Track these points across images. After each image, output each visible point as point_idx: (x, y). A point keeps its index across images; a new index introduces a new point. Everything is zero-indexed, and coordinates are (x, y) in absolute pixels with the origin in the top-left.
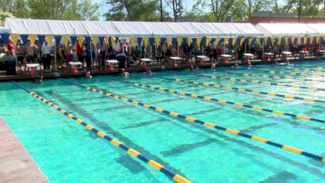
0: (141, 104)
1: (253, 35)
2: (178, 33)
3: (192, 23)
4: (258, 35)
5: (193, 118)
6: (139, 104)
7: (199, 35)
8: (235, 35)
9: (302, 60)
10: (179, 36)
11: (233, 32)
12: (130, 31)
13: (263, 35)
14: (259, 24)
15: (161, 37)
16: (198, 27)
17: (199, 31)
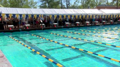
0: (54, 42)
4: (100, 14)
5: (74, 47)
7: (77, 14)
10: (69, 14)
11: (90, 13)
12: (49, 13)
13: (102, 14)
14: (101, 10)
15: (62, 15)
16: (76, 11)
17: (77, 12)
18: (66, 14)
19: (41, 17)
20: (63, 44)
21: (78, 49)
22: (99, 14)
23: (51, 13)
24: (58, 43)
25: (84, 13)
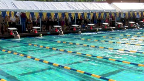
0: (33, 58)
2: (58, 9)
3: (68, 3)
4: (112, 10)
5: (69, 67)
6: (32, 58)
7: (73, 11)
8: (97, 10)
10: (59, 11)
11: (95, 9)
12: (25, 8)
13: (115, 10)
14: (113, 4)
15: (47, 12)
16: (72, 5)
17: (73, 8)
18: (55, 11)
19: (10, 14)
20: (50, 63)
23: (28, 9)
24: (41, 61)
25: (85, 9)
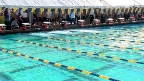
1: (99, 6)
2: (48, 5)
7: (63, 7)
8: (87, 7)
9: (131, 23)
11: (86, 5)
12: (14, 3)
17: (63, 4)
21: (66, 67)
22: (101, 7)
24: (31, 58)
